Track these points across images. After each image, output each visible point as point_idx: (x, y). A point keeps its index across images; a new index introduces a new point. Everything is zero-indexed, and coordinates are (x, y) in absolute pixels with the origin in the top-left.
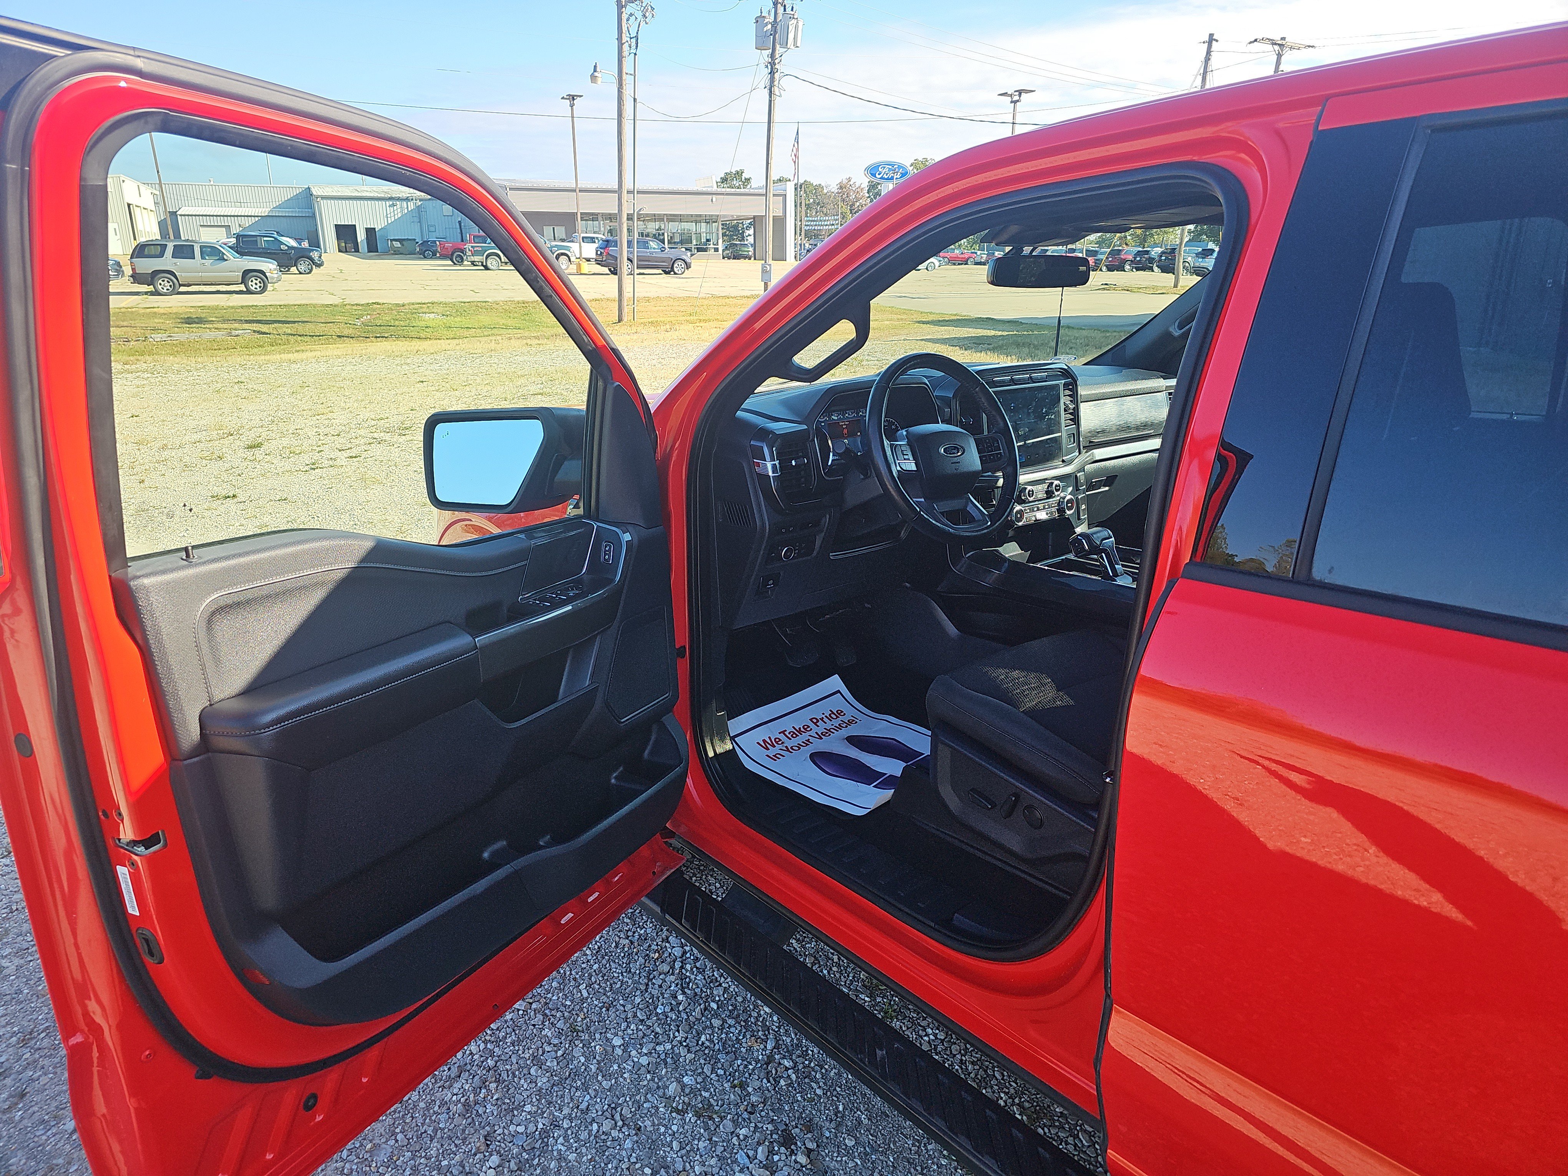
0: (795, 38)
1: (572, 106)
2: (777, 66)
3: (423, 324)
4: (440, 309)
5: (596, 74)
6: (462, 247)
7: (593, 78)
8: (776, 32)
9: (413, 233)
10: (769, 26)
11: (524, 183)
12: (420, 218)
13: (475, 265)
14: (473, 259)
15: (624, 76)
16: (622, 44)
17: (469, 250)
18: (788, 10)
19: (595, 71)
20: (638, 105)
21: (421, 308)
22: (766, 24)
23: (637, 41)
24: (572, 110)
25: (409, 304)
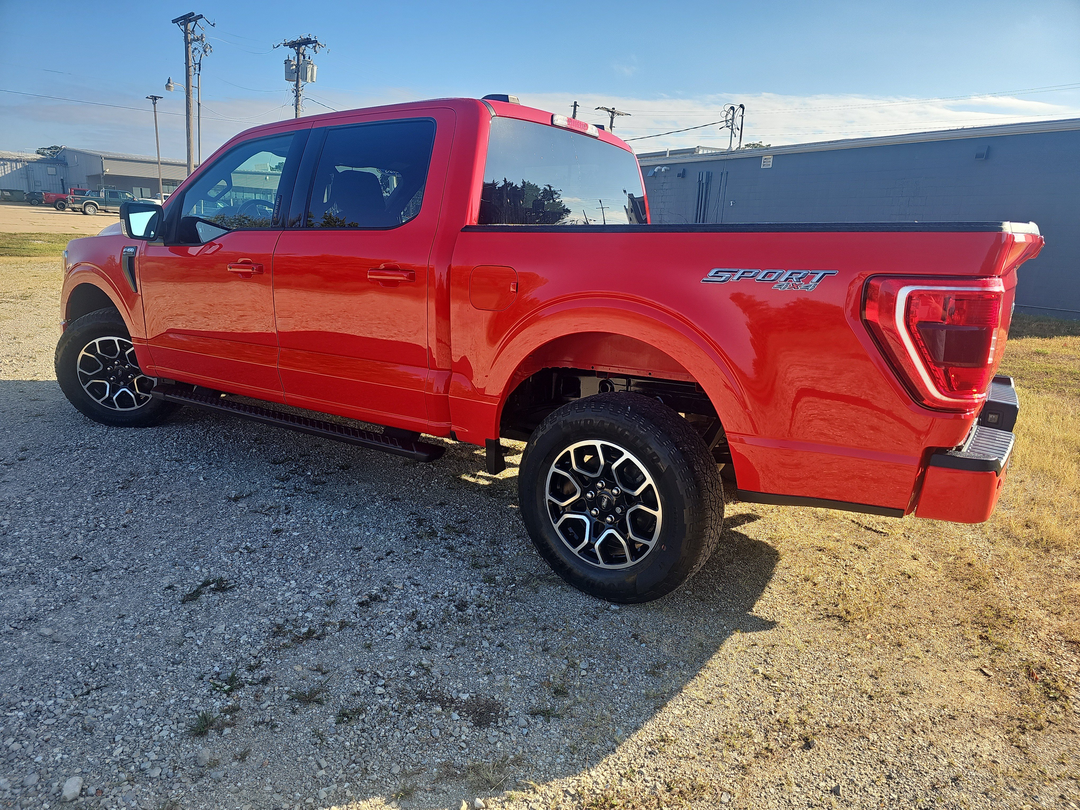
0: (312, 76)
1: (154, 104)
2: (300, 92)
3: (31, 247)
4: (47, 238)
5: (170, 85)
6: (64, 197)
7: (168, 87)
8: (299, 71)
9: (23, 186)
10: (294, 67)
11: (116, 155)
12: (27, 176)
13: (75, 211)
14: (73, 206)
15: (191, 88)
16: (189, 67)
17: (70, 200)
18: (307, 58)
19: (169, 82)
20: (201, 108)
21: (30, 236)
22: (292, 65)
23: (200, 66)
24: (155, 106)
25: (20, 234)
